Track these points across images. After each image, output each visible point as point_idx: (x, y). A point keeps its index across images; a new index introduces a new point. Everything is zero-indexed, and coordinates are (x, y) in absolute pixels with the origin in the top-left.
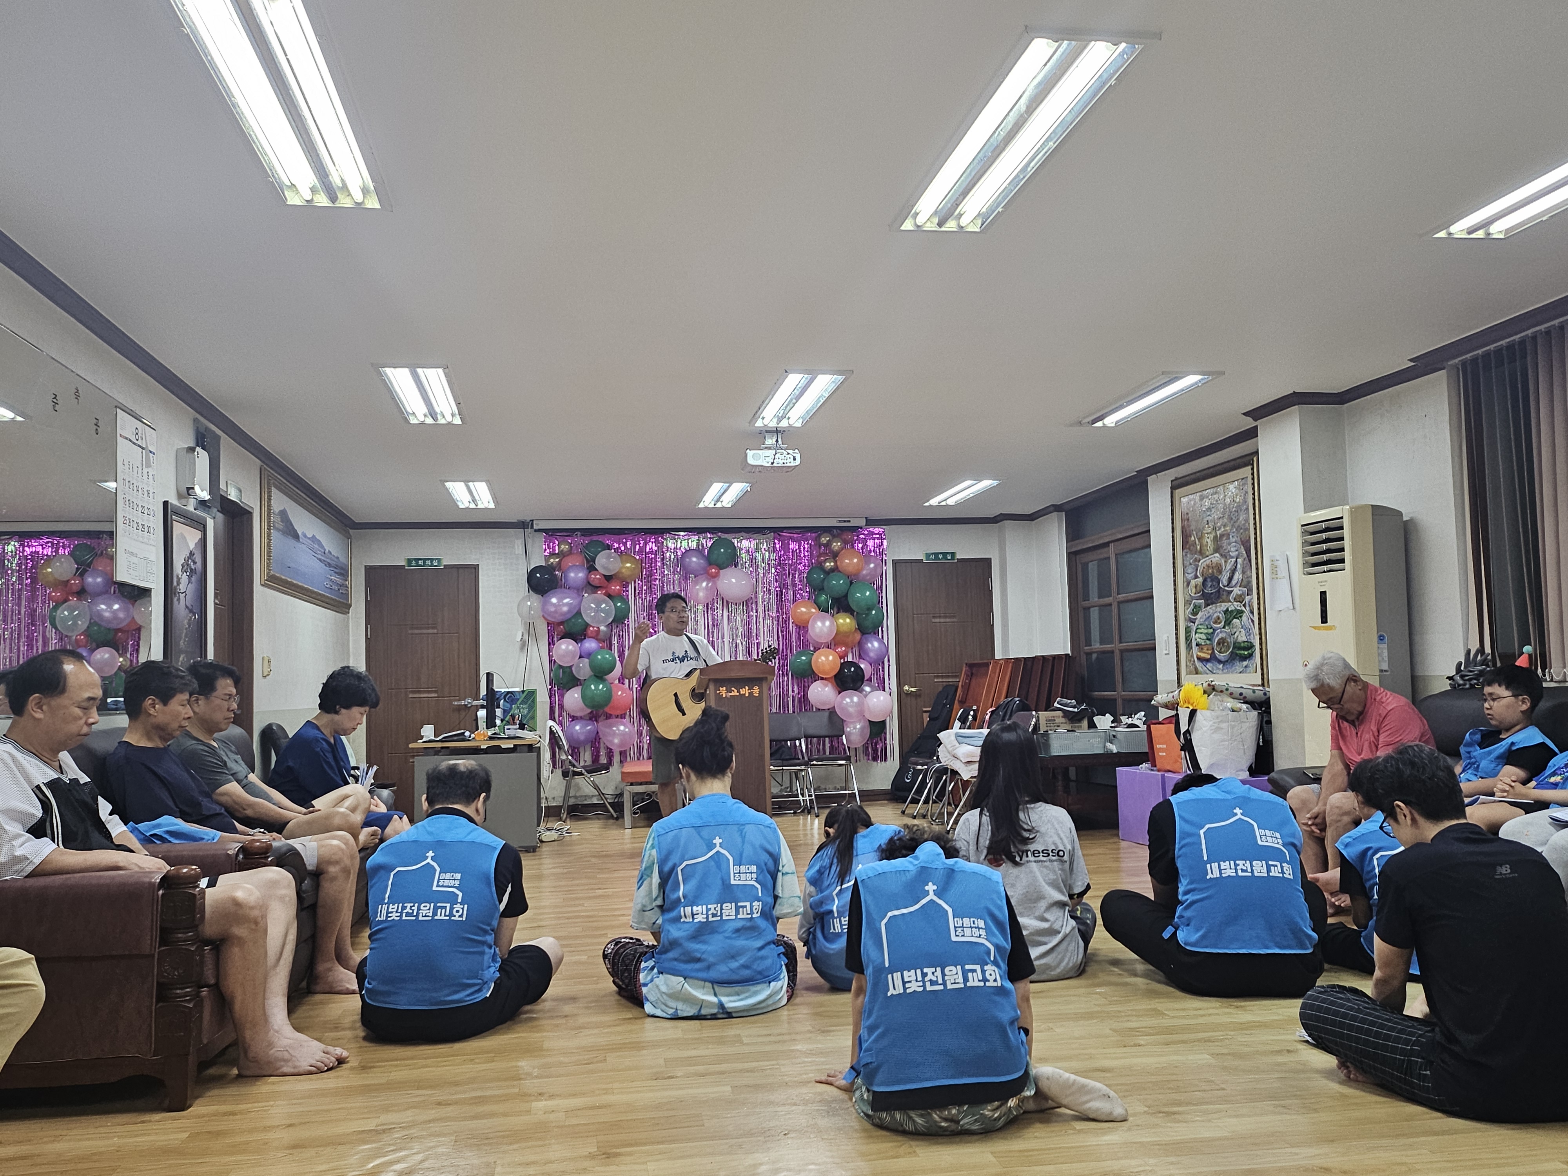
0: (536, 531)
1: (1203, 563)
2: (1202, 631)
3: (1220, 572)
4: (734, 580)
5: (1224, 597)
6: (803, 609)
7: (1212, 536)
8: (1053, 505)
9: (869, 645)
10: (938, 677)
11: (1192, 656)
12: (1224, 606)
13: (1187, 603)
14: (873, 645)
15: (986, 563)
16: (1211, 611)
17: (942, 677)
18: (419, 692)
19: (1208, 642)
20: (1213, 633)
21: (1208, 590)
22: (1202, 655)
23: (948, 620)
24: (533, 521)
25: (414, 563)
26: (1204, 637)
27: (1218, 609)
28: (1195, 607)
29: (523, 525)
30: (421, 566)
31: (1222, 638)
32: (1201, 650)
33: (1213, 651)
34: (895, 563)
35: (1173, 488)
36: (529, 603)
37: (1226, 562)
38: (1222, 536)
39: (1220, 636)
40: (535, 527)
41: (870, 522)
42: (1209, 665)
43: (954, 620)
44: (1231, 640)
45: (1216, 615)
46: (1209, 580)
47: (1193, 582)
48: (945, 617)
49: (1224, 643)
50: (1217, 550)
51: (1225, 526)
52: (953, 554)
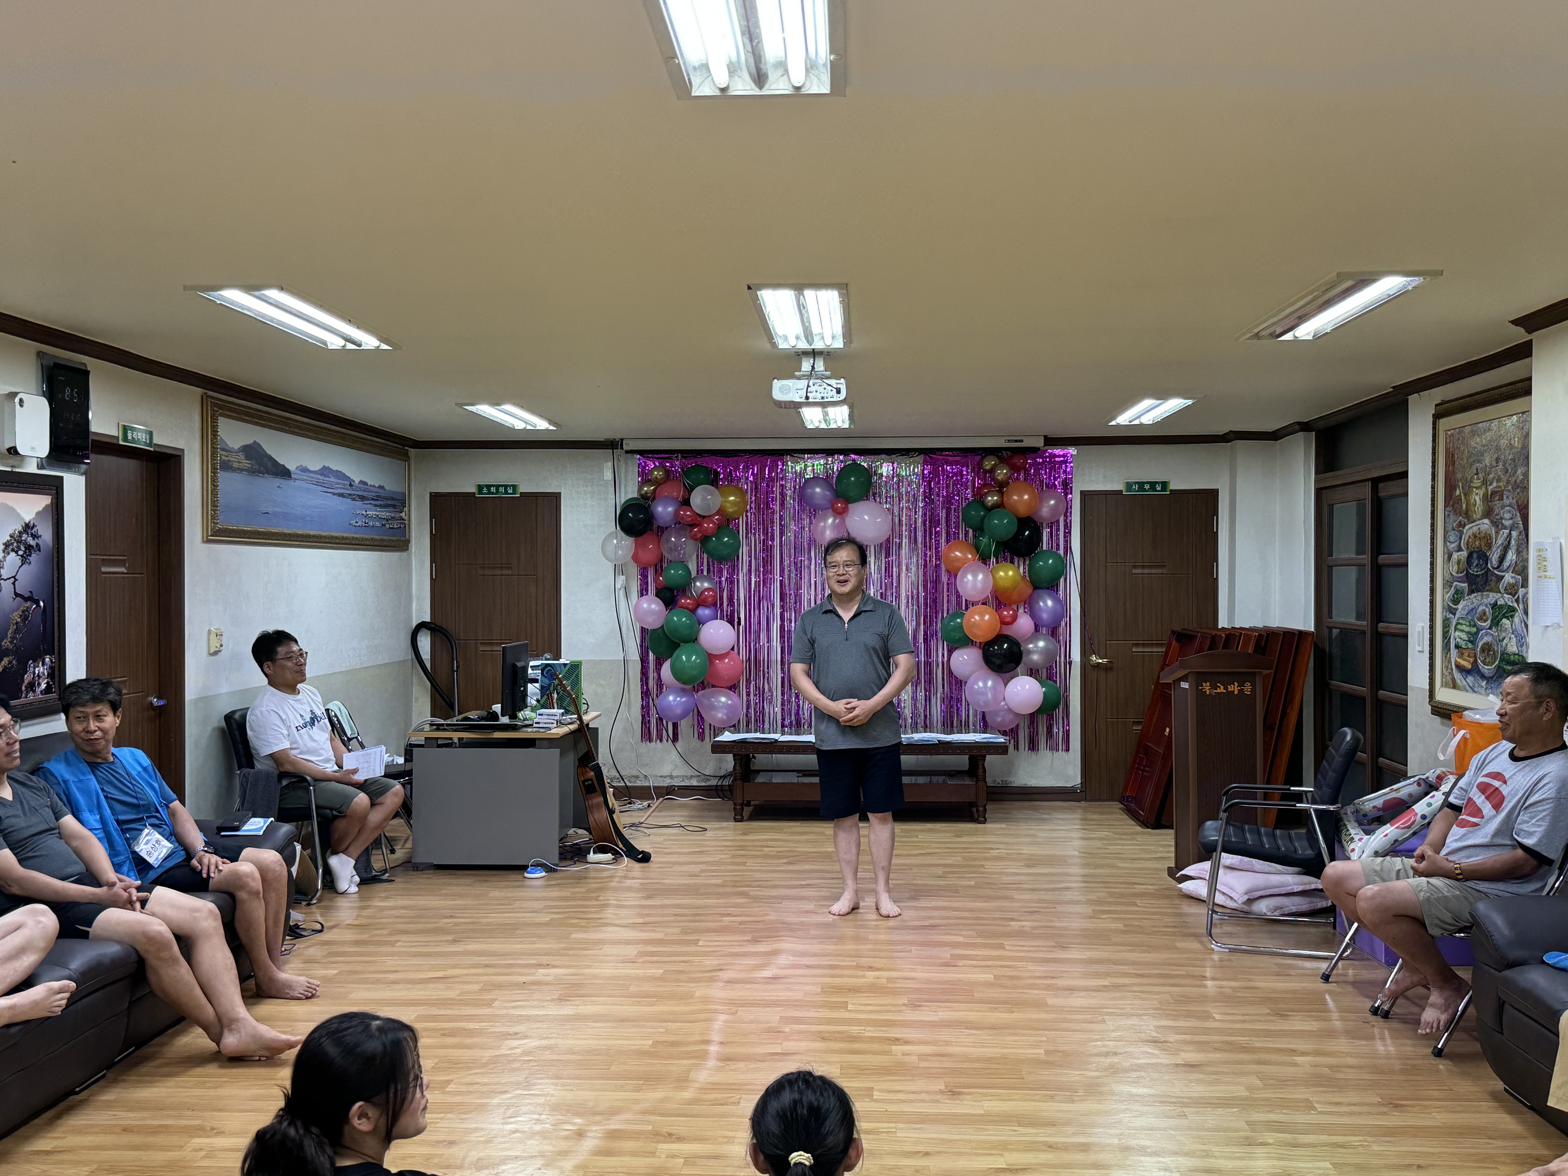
0: (627, 452)
1: (1469, 530)
2: (1464, 627)
3: (1490, 546)
4: (866, 517)
5: (1493, 583)
6: (958, 554)
7: (1481, 492)
8: (1298, 423)
9: (1041, 604)
10: (1137, 645)
11: (1450, 662)
12: (1492, 597)
13: (1448, 584)
14: (1046, 604)
15: (1213, 495)
16: (1475, 600)
17: (1143, 645)
18: (492, 644)
19: (1470, 646)
20: (1477, 633)
21: (1474, 571)
22: (1463, 662)
23: (1153, 571)
24: (622, 440)
25: (485, 490)
26: (1464, 636)
27: (1485, 601)
28: (1457, 591)
29: (612, 445)
30: (493, 493)
31: (1487, 644)
32: (1461, 655)
33: (1475, 661)
34: (1084, 494)
35: (1437, 417)
36: (615, 541)
37: (1497, 533)
38: (1494, 493)
39: (1486, 639)
40: (625, 447)
41: (1050, 441)
42: (1470, 679)
43: (1165, 571)
44: (1498, 649)
45: (1481, 608)
46: (1475, 555)
47: (1455, 556)
48: (1150, 567)
49: (1489, 650)
50: (1488, 513)
51: (1498, 480)
52: (1164, 485)
